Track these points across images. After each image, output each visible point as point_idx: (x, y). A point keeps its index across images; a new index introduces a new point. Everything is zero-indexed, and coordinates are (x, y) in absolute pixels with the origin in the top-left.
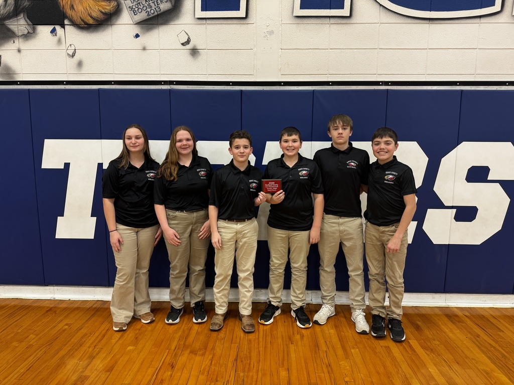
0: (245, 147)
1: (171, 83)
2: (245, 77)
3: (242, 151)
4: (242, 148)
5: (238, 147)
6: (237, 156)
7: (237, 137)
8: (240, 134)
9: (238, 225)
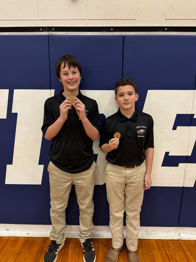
0: (130, 94)
1: (49, 29)
2: (127, 22)
3: (126, 98)
4: (126, 95)
5: (122, 95)
6: (122, 104)
7: (120, 85)
8: (123, 82)
9: (128, 170)
